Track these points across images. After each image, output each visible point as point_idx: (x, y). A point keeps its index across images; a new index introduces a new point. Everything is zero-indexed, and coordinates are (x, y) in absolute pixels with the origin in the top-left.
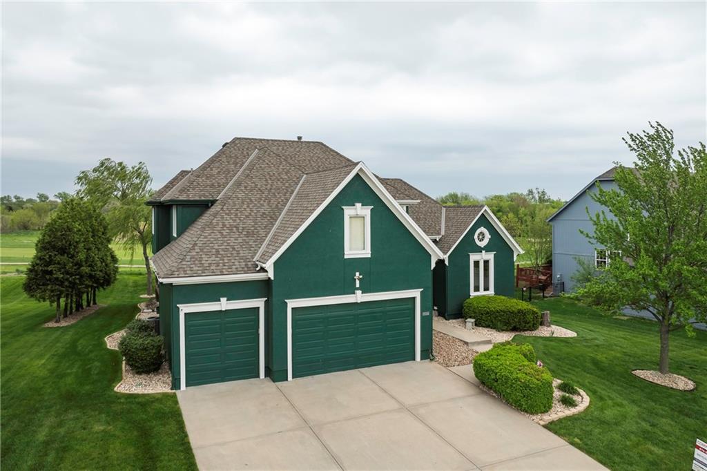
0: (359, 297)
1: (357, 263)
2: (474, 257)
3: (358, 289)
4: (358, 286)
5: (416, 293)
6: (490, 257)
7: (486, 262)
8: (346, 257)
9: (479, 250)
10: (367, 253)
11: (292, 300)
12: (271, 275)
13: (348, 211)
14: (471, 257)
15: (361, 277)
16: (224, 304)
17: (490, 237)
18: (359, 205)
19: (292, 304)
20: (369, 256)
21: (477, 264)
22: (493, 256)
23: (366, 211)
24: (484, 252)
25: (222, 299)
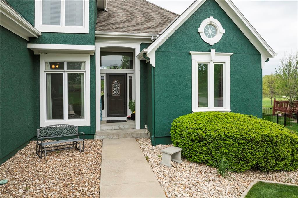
6: (225, 59)
9: (207, 48)
14: (192, 57)
17: (224, 31)
24: (213, 51)
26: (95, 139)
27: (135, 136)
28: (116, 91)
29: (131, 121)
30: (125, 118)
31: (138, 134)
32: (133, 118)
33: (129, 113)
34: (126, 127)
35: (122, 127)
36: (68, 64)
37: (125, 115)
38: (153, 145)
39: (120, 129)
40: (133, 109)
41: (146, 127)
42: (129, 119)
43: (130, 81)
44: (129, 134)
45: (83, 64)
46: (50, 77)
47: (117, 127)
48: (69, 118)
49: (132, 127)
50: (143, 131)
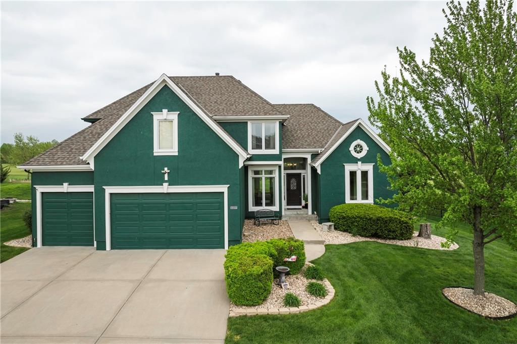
0: (165, 188)
1: (165, 160)
2: (349, 168)
3: (166, 182)
4: (166, 179)
5: (224, 189)
6: (369, 168)
7: (365, 174)
8: (155, 154)
9: (355, 161)
10: (174, 151)
11: (108, 187)
12: (92, 167)
13: (157, 117)
14: (346, 167)
15: (169, 171)
16: (65, 188)
17: (368, 149)
18: (165, 111)
19: (109, 190)
20: (177, 154)
21: (353, 174)
22: (372, 166)
23: (174, 116)
24: (360, 163)
25: (64, 184)
26: (282, 219)
27: (308, 218)
28: (293, 187)
29: (304, 209)
30: (300, 207)
31: (310, 218)
32: (306, 207)
33: (303, 203)
34: (302, 213)
35: (299, 213)
36: (265, 171)
37: (301, 205)
38: (319, 223)
39: (298, 214)
40: (306, 200)
41: (315, 213)
42: (303, 207)
43: (304, 179)
44: (304, 218)
45: (274, 171)
46: (254, 179)
47: (296, 213)
48: (266, 205)
49: (306, 213)
50: (313, 216)
